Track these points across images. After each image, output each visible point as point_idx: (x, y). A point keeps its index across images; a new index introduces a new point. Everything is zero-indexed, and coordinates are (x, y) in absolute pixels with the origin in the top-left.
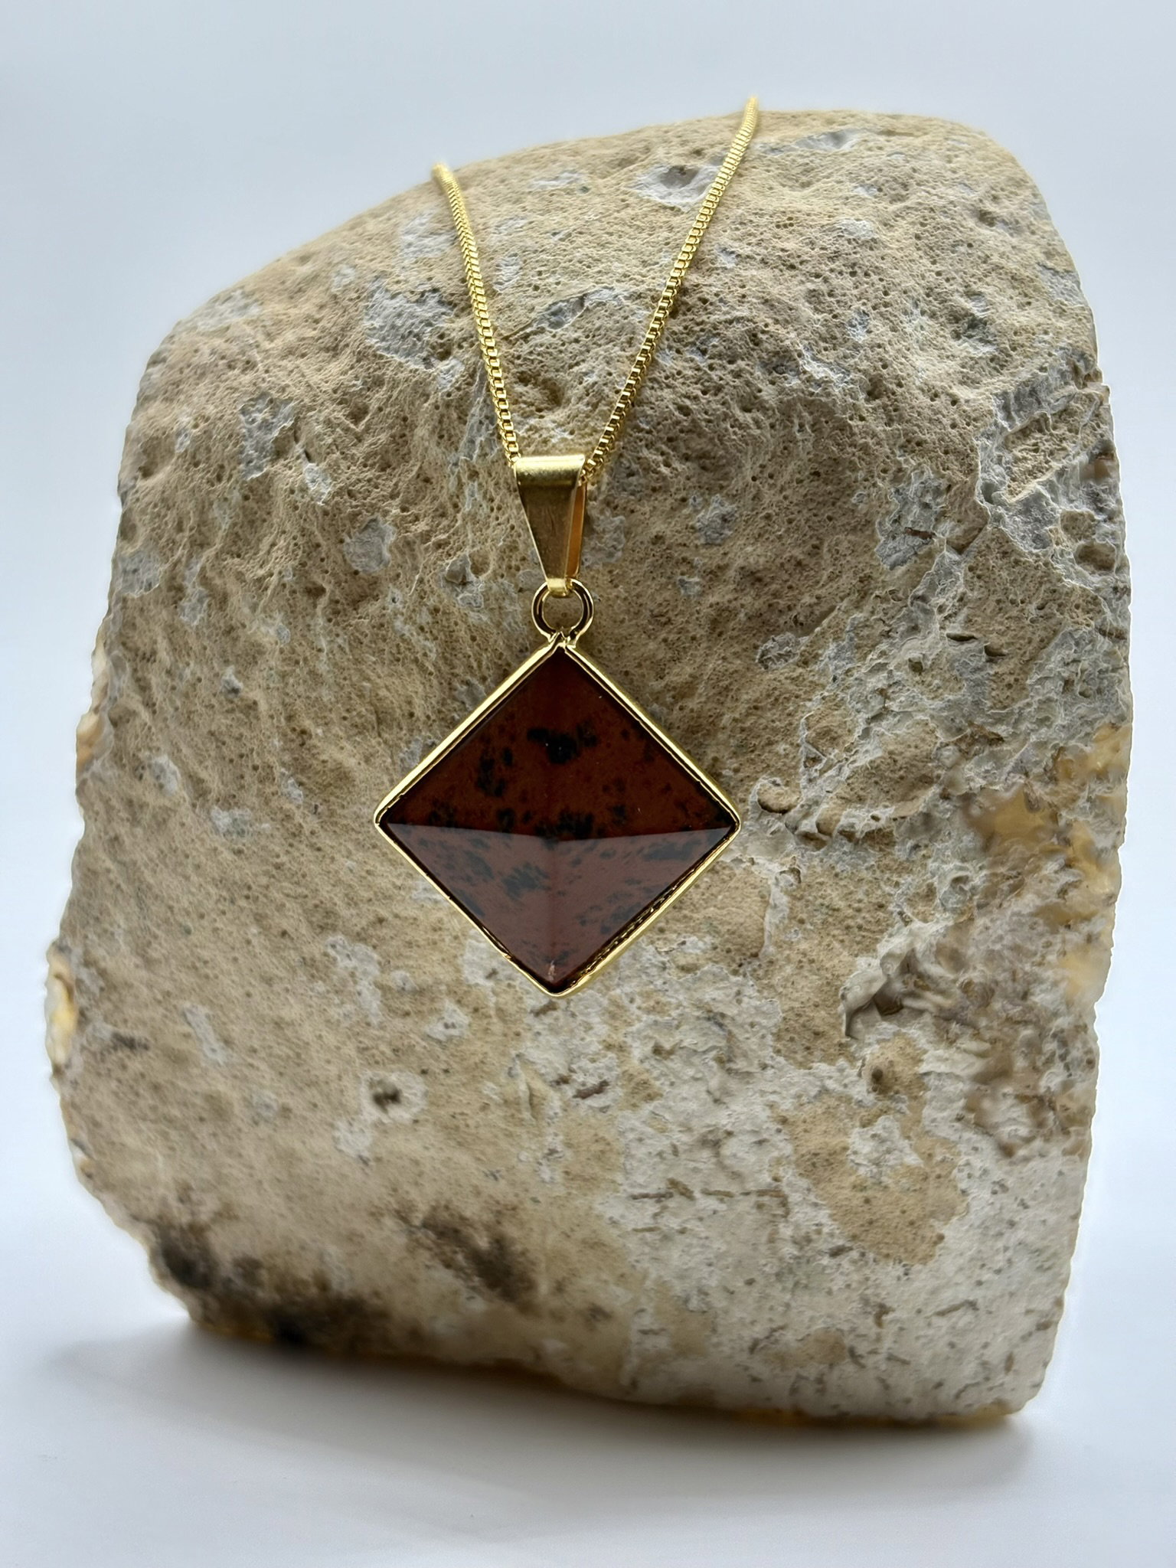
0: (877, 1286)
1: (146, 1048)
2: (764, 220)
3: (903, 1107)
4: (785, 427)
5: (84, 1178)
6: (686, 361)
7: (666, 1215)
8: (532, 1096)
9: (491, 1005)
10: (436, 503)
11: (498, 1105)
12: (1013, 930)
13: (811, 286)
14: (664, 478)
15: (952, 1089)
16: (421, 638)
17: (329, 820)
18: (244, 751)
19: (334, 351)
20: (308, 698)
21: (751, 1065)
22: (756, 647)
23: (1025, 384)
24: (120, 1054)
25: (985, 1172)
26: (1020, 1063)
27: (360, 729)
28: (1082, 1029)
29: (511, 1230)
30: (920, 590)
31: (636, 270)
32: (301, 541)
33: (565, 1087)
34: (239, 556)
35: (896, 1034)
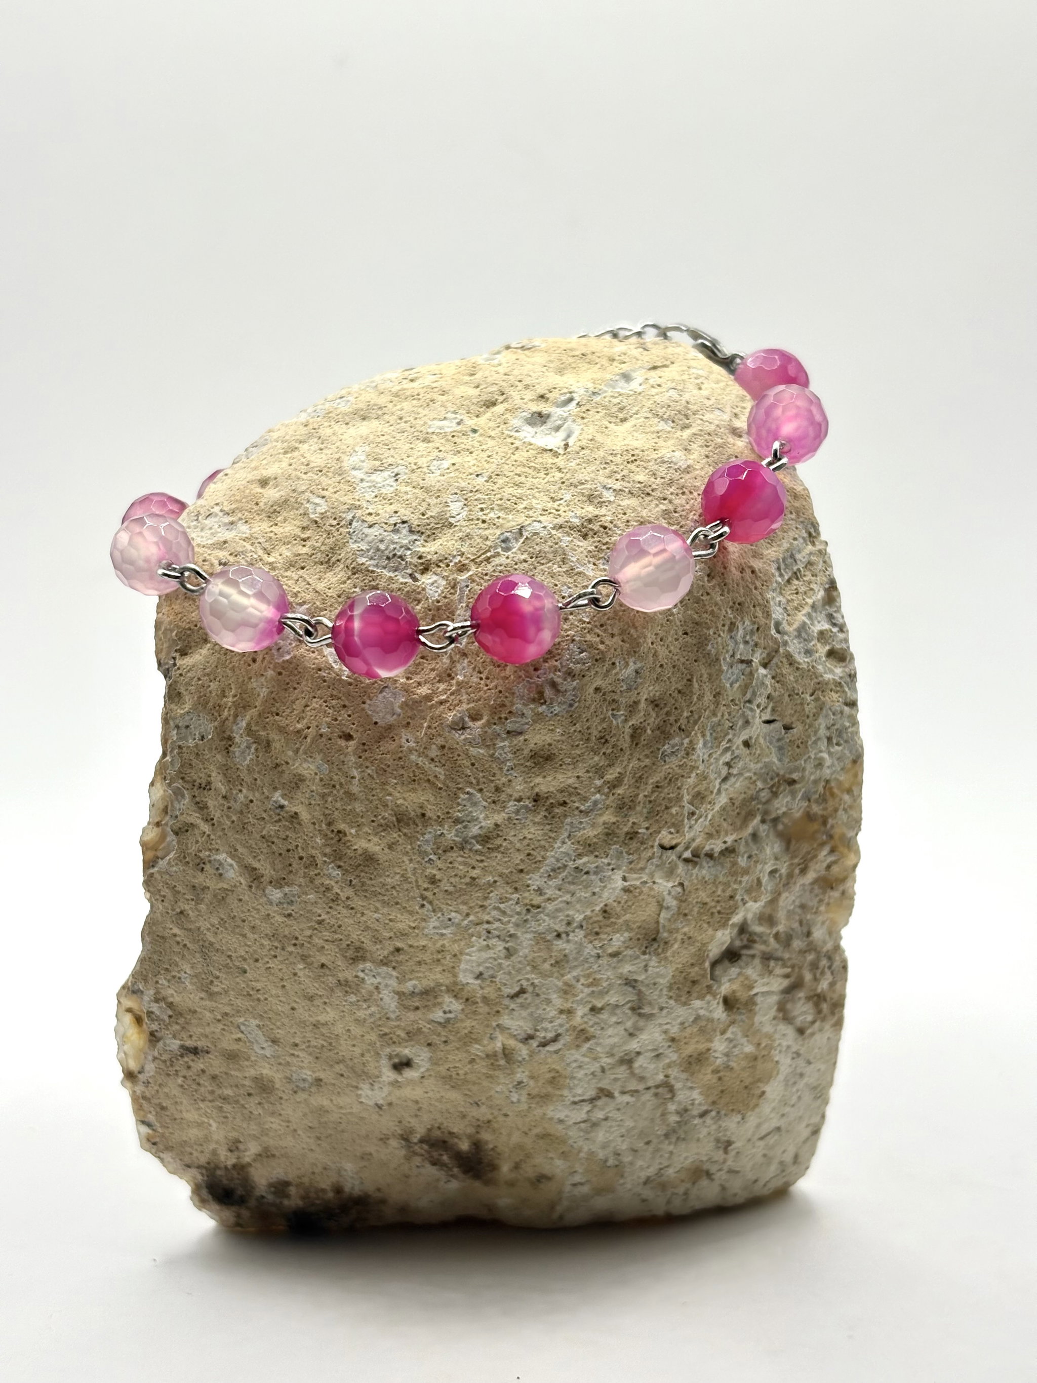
0: (726, 1130)
1: (208, 1052)
2: (618, 459)
3: (743, 1017)
5: (148, 1145)
6: (601, 570)
7: (596, 1110)
8: (504, 1049)
9: (478, 995)
11: (482, 1058)
12: (800, 896)
13: (664, 508)
14: (602, 652)
15: (769, 1000)
16: (432, 766)
17: (362, 889)
18: (290, 847)
19: (328, 563)
20: (344, 810)
21: (653, 1009)
22: (659, 749)
23: (787, 550)
24: (186, 1059)
25: (788, 1047)
27: (385, 827)
28: (837, 948)
29: (486, 1136)
30: (748, 696)
31: (550, 505)
33: (531, 1041)
34: (277, 714)
35: (739, 974)
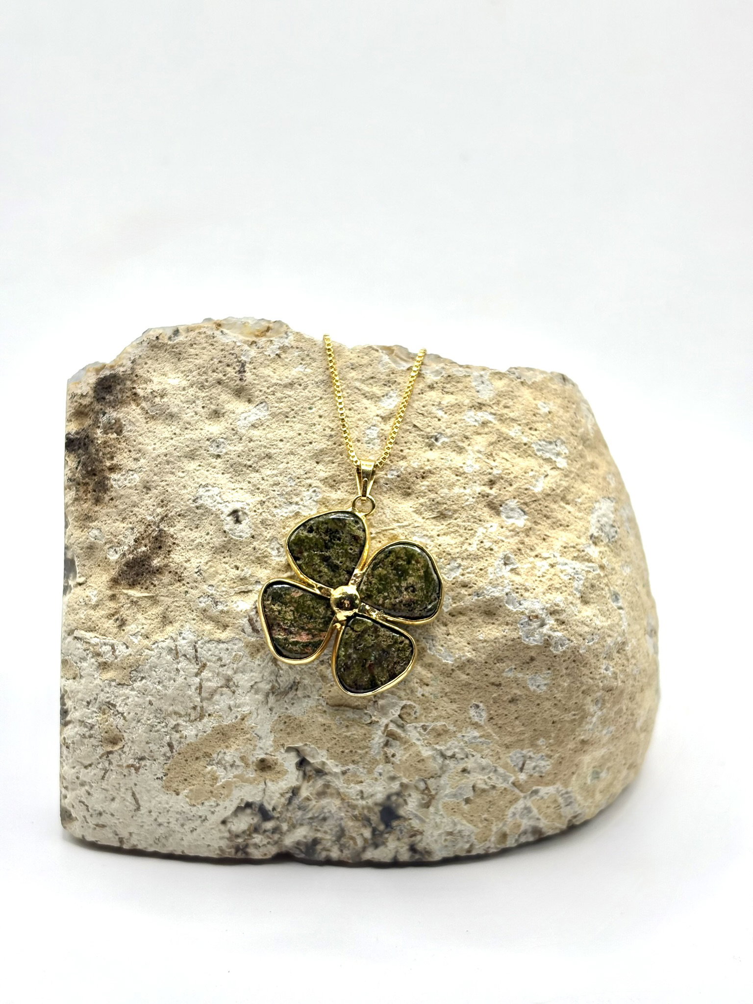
0: (151, 765)
1: (241, 380)
4: (575, 708)
7: (186, 661)
10: (535, 546)
12: (334, 816)
13: (624, 708)
15: (258, 795)
16: (477, 542)
20: (441, 481)
24: (235, 364)
25: (214, 812)
26: (269, 825)
30: (499, 769)
32: (512, 476)
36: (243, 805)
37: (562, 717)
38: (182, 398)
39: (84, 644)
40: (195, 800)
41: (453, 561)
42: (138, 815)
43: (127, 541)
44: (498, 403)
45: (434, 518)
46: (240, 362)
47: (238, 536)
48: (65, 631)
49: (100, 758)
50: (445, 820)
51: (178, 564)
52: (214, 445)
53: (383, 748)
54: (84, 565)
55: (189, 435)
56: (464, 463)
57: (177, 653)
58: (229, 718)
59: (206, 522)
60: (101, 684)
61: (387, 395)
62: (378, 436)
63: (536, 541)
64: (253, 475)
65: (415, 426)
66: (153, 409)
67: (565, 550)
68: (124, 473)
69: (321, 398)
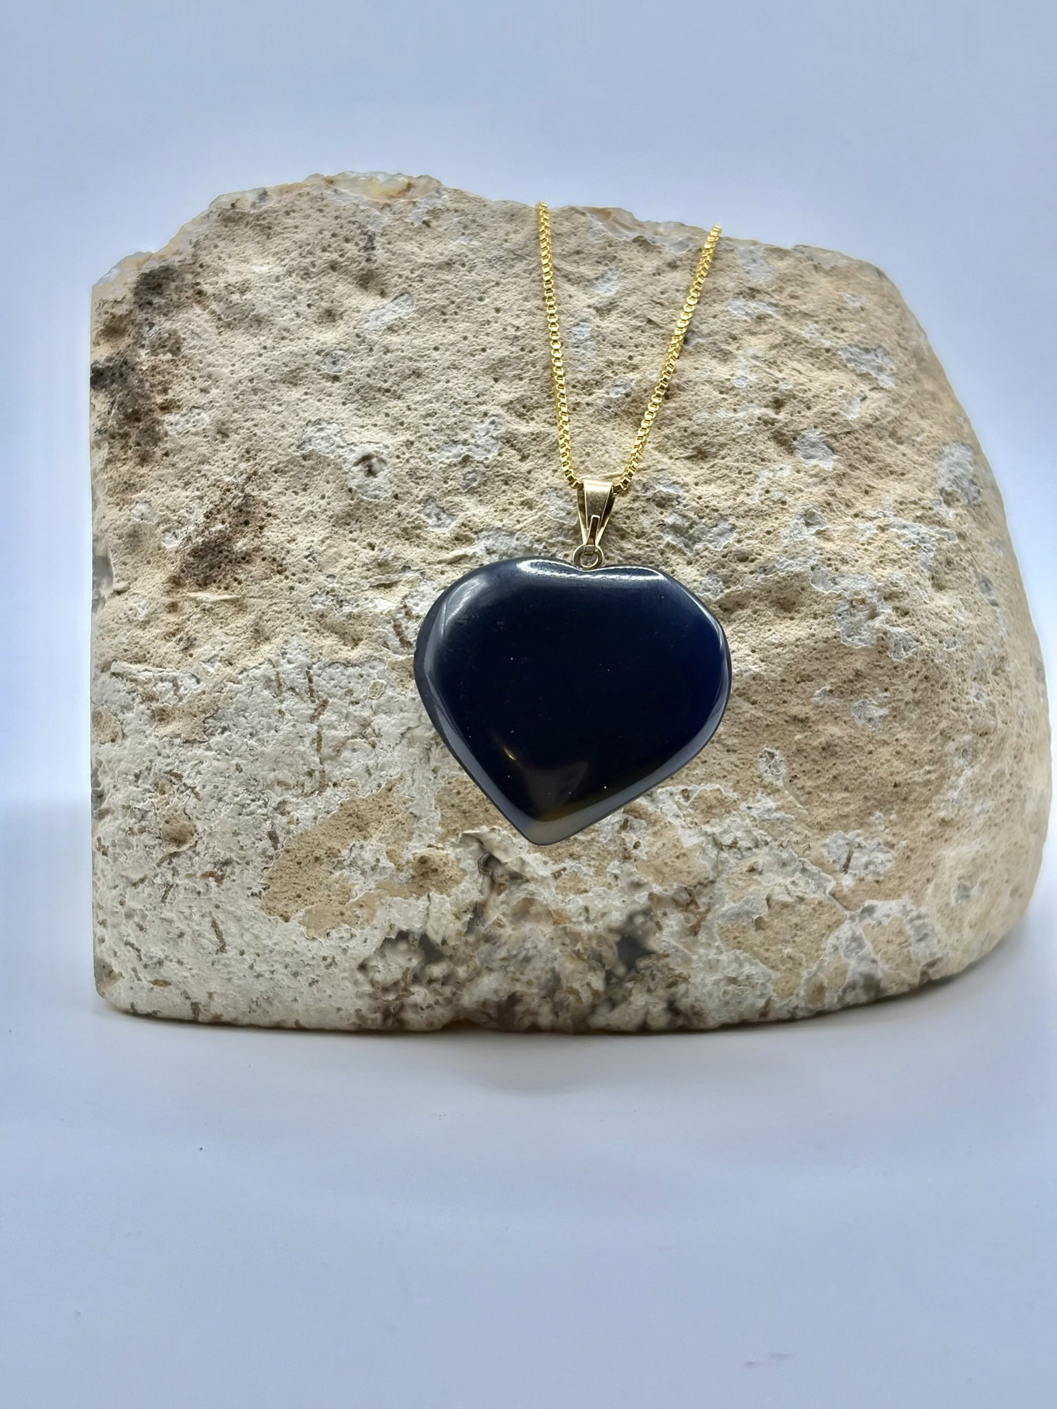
0: (241, 872)
1: (368, 260)
3: (405, 883)
4: (930, 760)
7: (295, 698)
10: (853, 500)
15: (418, 917)
16: (760, 491)
21: (436, 761)
25: (345, 951)
26: (437, 970)
32: (809, 395)
35: (466, 872)
36: (393, 937)
37: (909, 776)
38: (276, 293)
39: (129, 683)
40: (315, 928)
41: (722, 521)
42: (222, 961)
43: (192, 517)
44: (780, 290)
45: (688, 458)
46: (365, 234)
47: (371, 497)
48: (97, 666)
49: (159, 865)
50: (723, 957)
51: (276, 545)
52: (329, 360)
53: (619, 832)
54: (125, 564)
55: (288, 347)
56: (732, 375)
57: (280, 685)
58: (367, 788)
59: (319, 480)
60: (157, 742)
61: (603, 276)
62: (592, 337)
63: (853, 494)
64: (395, 402)
65: (650, 321)
66: (228, 312)
67: (902, 507)
68: (184, 411)
69: (498, 284)
